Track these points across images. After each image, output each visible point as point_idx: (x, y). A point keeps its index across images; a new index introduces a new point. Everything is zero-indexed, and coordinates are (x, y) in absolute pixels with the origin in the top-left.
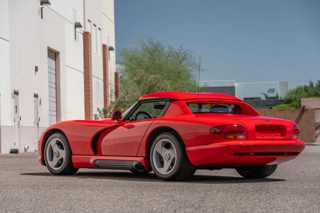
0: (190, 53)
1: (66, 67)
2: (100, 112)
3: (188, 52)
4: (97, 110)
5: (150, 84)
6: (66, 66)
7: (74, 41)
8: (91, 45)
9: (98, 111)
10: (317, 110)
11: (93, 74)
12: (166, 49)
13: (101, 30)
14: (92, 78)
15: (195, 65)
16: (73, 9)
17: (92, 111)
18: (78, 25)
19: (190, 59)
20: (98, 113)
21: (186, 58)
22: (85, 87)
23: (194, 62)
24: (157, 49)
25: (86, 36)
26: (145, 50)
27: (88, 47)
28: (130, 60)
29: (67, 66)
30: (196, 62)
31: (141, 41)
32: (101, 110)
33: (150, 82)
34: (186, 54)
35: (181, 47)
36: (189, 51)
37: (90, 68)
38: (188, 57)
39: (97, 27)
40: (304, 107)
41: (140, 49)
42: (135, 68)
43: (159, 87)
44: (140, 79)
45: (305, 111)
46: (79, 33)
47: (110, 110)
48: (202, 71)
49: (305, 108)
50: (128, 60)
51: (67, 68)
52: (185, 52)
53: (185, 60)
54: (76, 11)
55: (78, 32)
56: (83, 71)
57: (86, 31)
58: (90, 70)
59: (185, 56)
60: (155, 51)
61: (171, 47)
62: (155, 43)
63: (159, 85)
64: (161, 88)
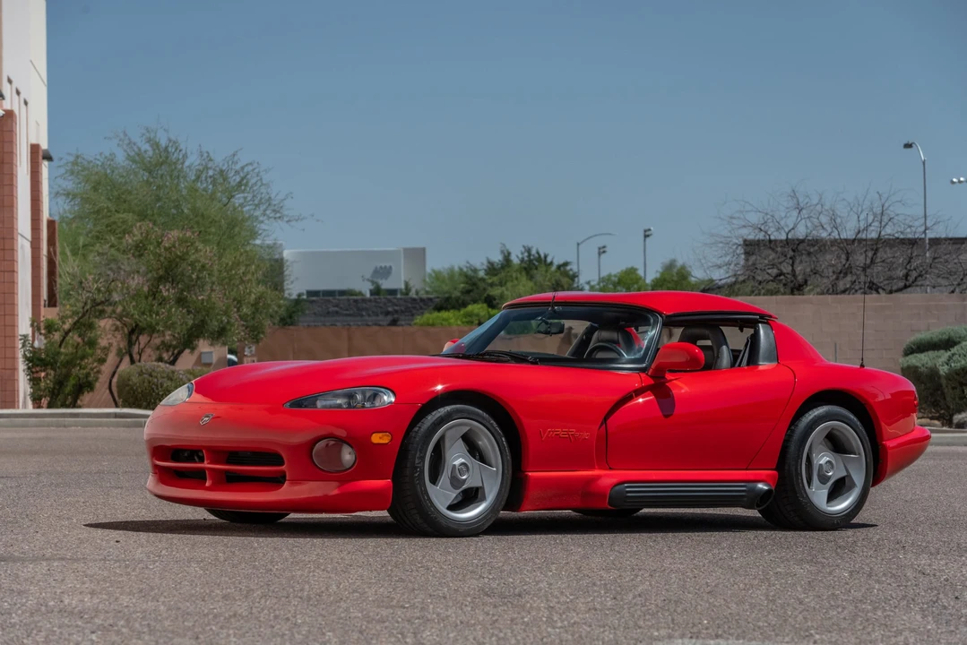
0: (259, 172)
3: (253, 170)
5: (168, 255)
12: (193, 160)
13: (29, 105)
15: (269, 204)
17: (17, 327)
19: (255, 188)
21: (246, 185)
23: (267, 197)
24: (167, 158)
26: (134, 161)
28: (95, 189)
30: (273, 196)
31: (125, 135)
33: (168, 250)
34: (247, 174)
35: (234, 155)
36: (255, 165)
37: (15, 210)
38: (250, 184)
39: (22, 96)
41: (121, 158)
42: (109, 211)
43: (192, 264)
44: (141, 242)
47: (64, 323)
48: (288, 222)
50: (88, 187)
52: (243, 168)
53: (243, 192)
58: (15, 215)
59: (242, 179)
60: (161, 163)
61: (205, 155)
62: (163, 143)
63: (193, 258)
64: (198, 266)
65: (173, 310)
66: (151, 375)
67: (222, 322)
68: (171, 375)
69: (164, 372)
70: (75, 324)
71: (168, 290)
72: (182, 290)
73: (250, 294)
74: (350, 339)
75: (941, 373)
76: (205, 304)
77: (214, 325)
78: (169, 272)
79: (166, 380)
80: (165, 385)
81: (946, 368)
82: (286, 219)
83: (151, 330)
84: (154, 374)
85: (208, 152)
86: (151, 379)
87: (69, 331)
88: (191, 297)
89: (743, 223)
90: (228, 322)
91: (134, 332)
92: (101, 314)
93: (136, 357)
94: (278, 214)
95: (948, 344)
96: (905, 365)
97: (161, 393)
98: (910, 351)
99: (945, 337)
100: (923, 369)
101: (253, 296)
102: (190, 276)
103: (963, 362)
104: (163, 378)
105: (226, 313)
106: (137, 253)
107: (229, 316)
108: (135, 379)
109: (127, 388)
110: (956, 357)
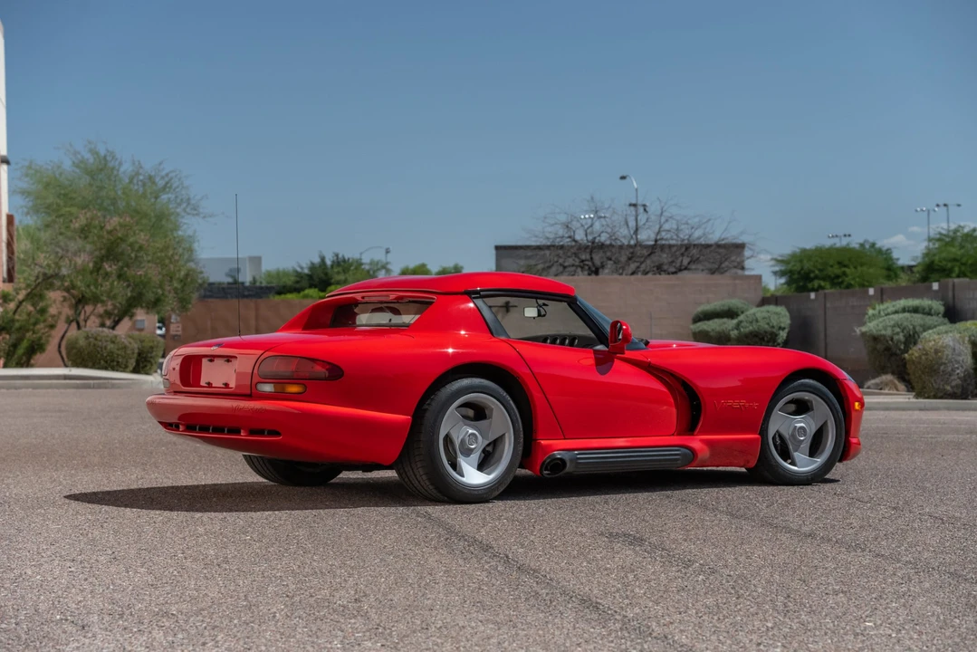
0: (181, 178)
3: (176, 176)
5: (110, 237)
12: (126, 168)
15: (189, 204)
19: (177, 190)
21: (170, 188)
23: (187, 198)
24: (105, 165)
26: (78, 166)
28: (46, 188)
30: (192, 196)
31: (71, 145)
33: (110, 232)
34: (171, 179)
35: (160, 164)
36: (178, 172)
38: (175, 185)
41: (67, 165)
42: (58, 205)
43: (131, 245)
44: (86, 225)
47: (18, 294)
48: (203, 218)
50: (41, 186)
52: (167, 175)
53: (168, 193)
59: (167, 183)
60: (101, 170)
61: (137, 163)
62: (102, 153)
63: (131, 240)
64: (137, 246)
65: (116, 283)
66: (96, 339)
67: (157, 293)
68: (114, 339)
69: (107, 336)
70: (28, 295)
71: (111, 267)
72: (122, 268)
73: (179, 270)
74: (257, 309)
75: (733, 336)
76: (143, 278)
77: (150, 296)
78: (111, 251)
79: (109, 343)
80: (109, 347)
81: (736, 332)
82: (202, 215)
83: (96, 300)
84: (99, 338)
85: (139, 161)
86: (96, 342)
87: (23, 301)
88: (130, 272)
89: (553, 222)
90: (163, 294)
91: (80, 301)
92: (51, 287)
93: (82, 323)
94: (195, 211)
95: (730, 314)
96: (697, 330)
97: (105, 355)
98: (697, 319)
99: (726, 308)
100: (712, 334)
101: (183, 273)
102: (129, 255)
103: (751, 328)
104: (107, 341)
105: (161, 286)
106: (82, 236)
107: (163, 290)
108: (82, 342)
109: (74, 351)
110: (743, 324)
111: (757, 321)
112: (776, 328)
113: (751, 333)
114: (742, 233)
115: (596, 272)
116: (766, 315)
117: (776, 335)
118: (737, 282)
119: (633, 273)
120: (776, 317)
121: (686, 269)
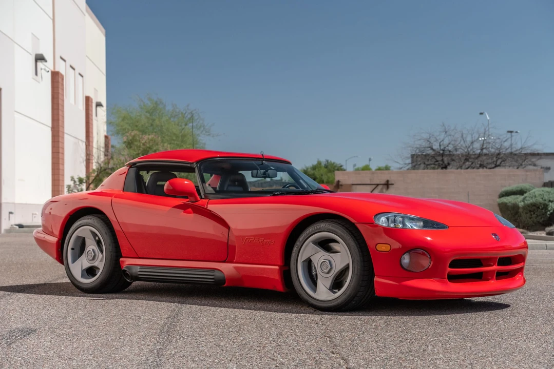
0: (199, 113)
1: (16, 113)
2: (75, 182)
3: (196, 113)
4: (70, 179)
5: (144, 147)
6: (15, 111)
7: (33, 79)
8: (63, 90)
9: (72, 180)
10: (354, 186)
11: (66, 130)
12: (169, 108)
13: (84, 77)
14: (63, 135)
15: (204, 128)
16: (32, 34)
17: (63, 181)
18: (40, 58)
19: (198, 121)
20: (72, 183)
21: (193, 119)
22: (53, 147)
23: (203, 125)
24: (157, 107)
25: (56, 77)
26: (142, 108)
27: (58, 93)
28: (123, 120)
29: (18, 112)
30: (205, 125)
31: (138, 97)
32: (77, 180)
33: (144, 144)
34: (194, 114)
35: (188, 106)
36: (197, 110)
37: (60, 122)
38: (196, 118)
39: (77, 71)
40: (338, 182)
41: (135, 107)
44: (131, 140)
45: (340, 187)
46: (43, 71)
47: (89, 179)
48: (213, 137)
49: (340, 183)
50: (121, 119)
51: (16, 115)
52: (192, 112)
53: (192, 122)
54: (39, 39)
55: (41, 69)
56: (50, 124)
57: (57, 70)
58: (60, 124)
59: (192, 117)
60: (154, 110)
62: (155, 100)
70: (94, 180)
75: (520, 206)
81: (522, 203)
82: (212, 135)
85: (176, 105)
87: (91, 183)
89: (419, 138)
94: (208, 133)
95: (521, 192)
96: (500, 202)
98: (503, 195)
99: (519, 189)
100: (509, 204)
103: (531, 201)
106: (129, 146)
110: (527, 198)
111: (535, 196)
112: (547, 201)
113: (531, 204)
114: (534, 144)
115: (445, 167)
116: (542, 193)
117: (547, 205)
118: (528, 173)
119: (467, 168)
120: (547, 194)
121: (499, 166)
